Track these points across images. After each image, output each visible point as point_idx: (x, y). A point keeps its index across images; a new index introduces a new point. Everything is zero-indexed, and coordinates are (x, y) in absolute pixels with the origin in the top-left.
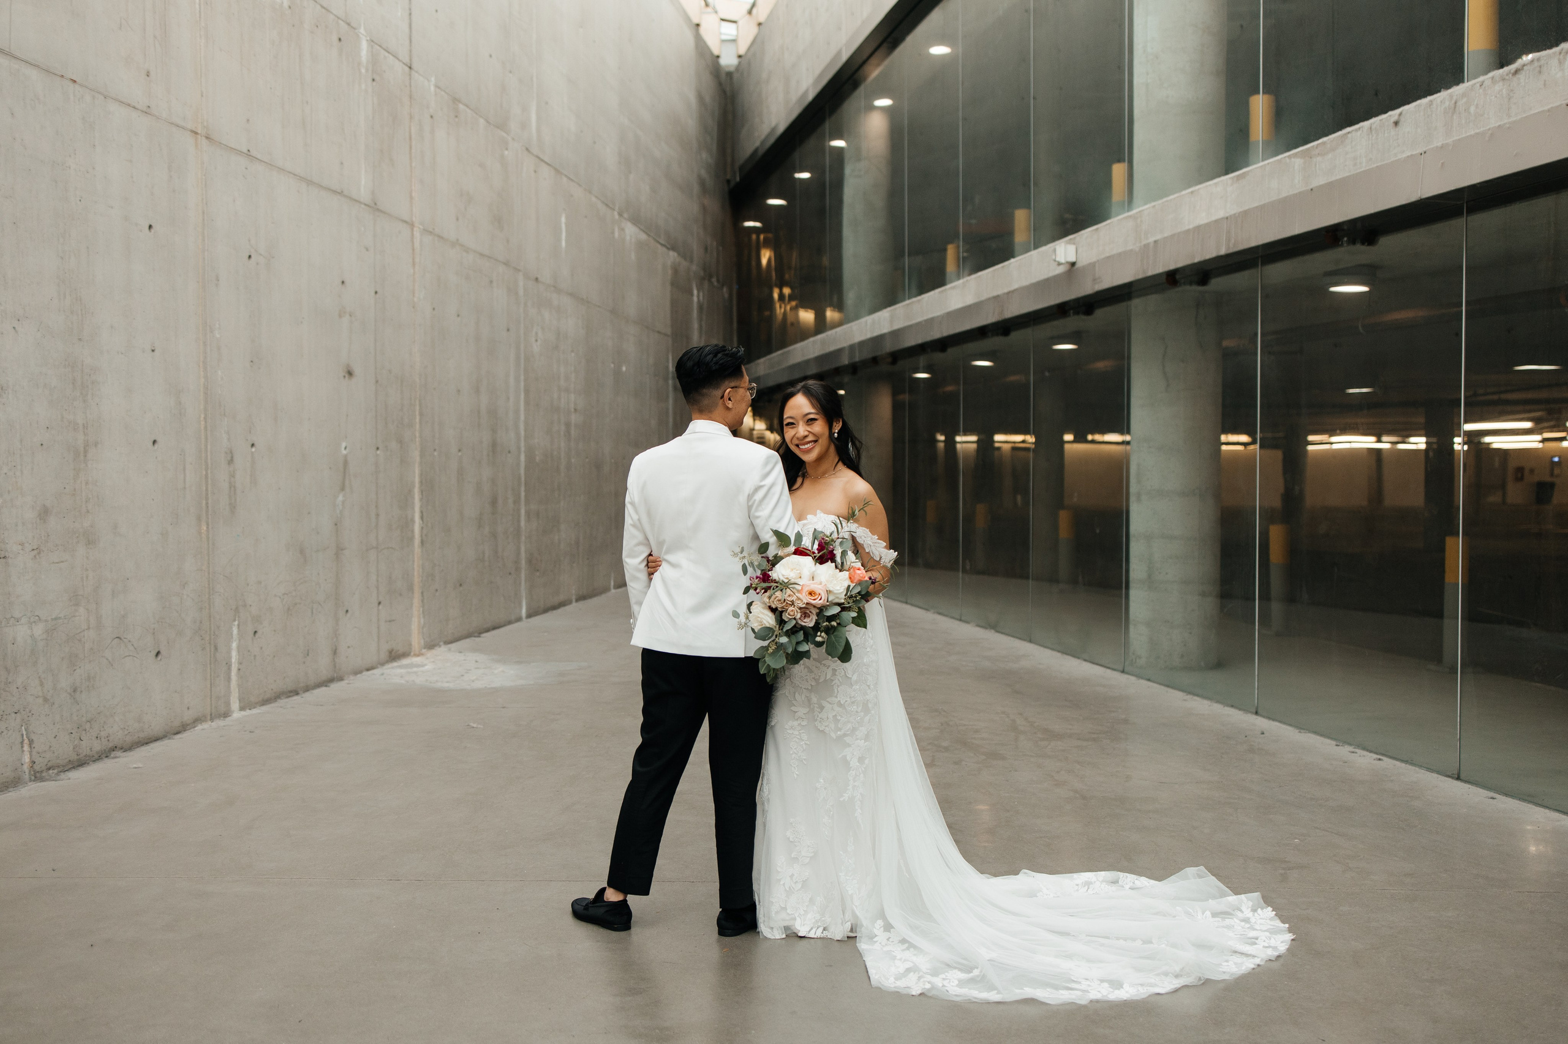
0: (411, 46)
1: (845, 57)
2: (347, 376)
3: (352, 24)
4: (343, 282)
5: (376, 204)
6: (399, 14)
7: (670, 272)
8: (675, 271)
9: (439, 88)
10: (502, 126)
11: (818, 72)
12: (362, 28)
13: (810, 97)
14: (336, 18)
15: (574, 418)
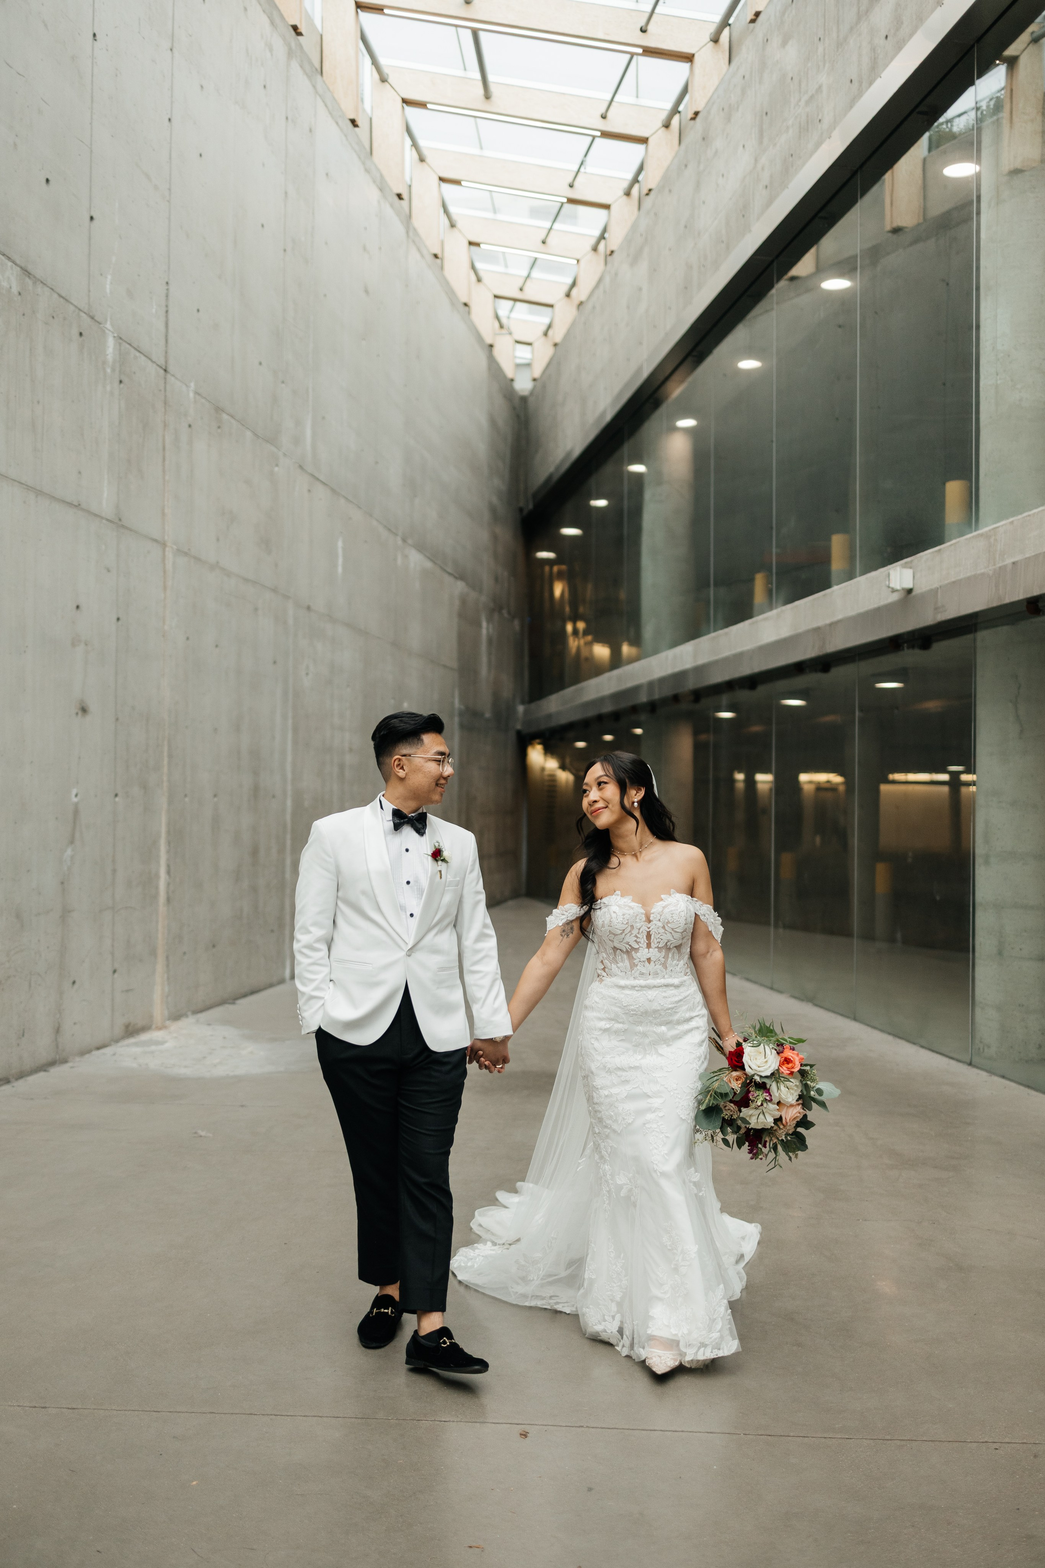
0: (166, 346)
1: (645, 374)
2: (80, 713)
3: (96, 318)
4: (78, 607)
5: (120, 520)
6: (154, 310)
7: (457, 603)
8: (463, 601)
9: (199, 394)
10: (272, 440)
11: (616, 390)
12: (109, 322)
13: (609, 417)
14: (77, 310)
15: (349, 759)
